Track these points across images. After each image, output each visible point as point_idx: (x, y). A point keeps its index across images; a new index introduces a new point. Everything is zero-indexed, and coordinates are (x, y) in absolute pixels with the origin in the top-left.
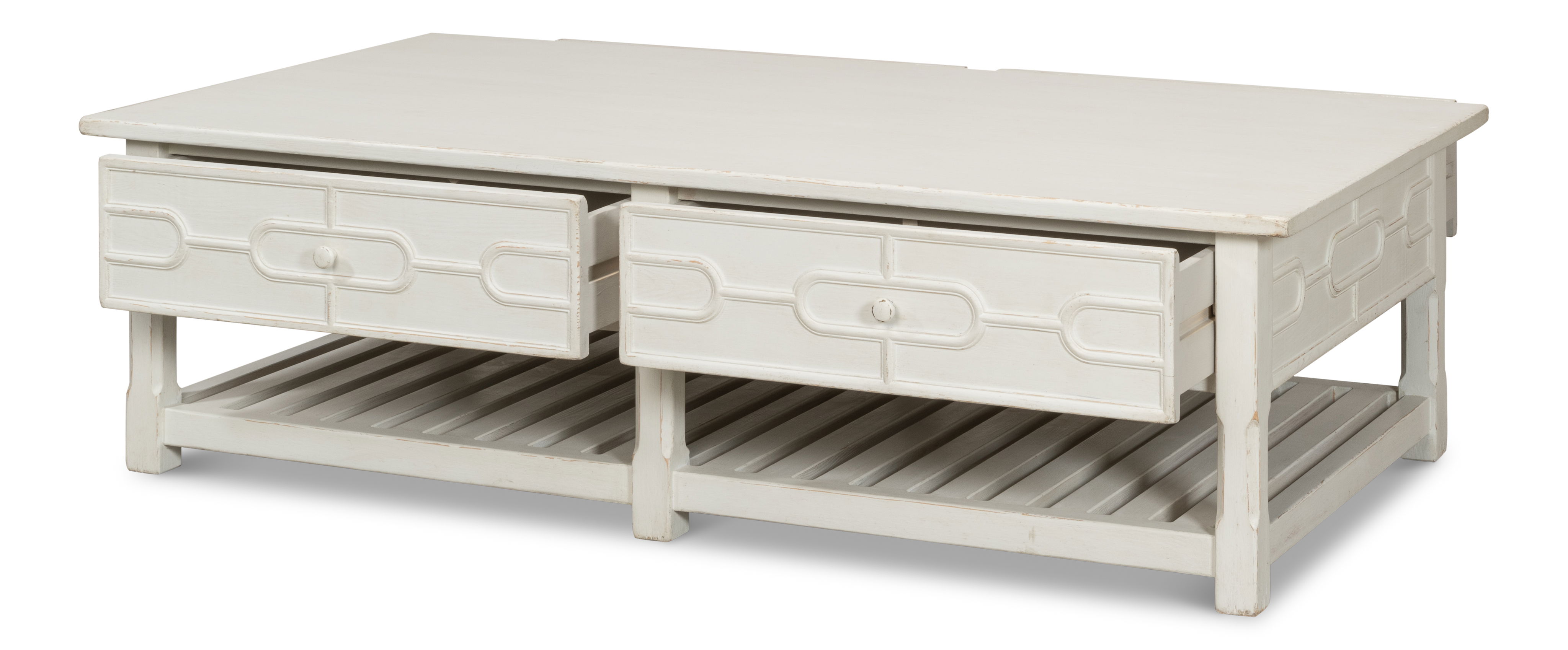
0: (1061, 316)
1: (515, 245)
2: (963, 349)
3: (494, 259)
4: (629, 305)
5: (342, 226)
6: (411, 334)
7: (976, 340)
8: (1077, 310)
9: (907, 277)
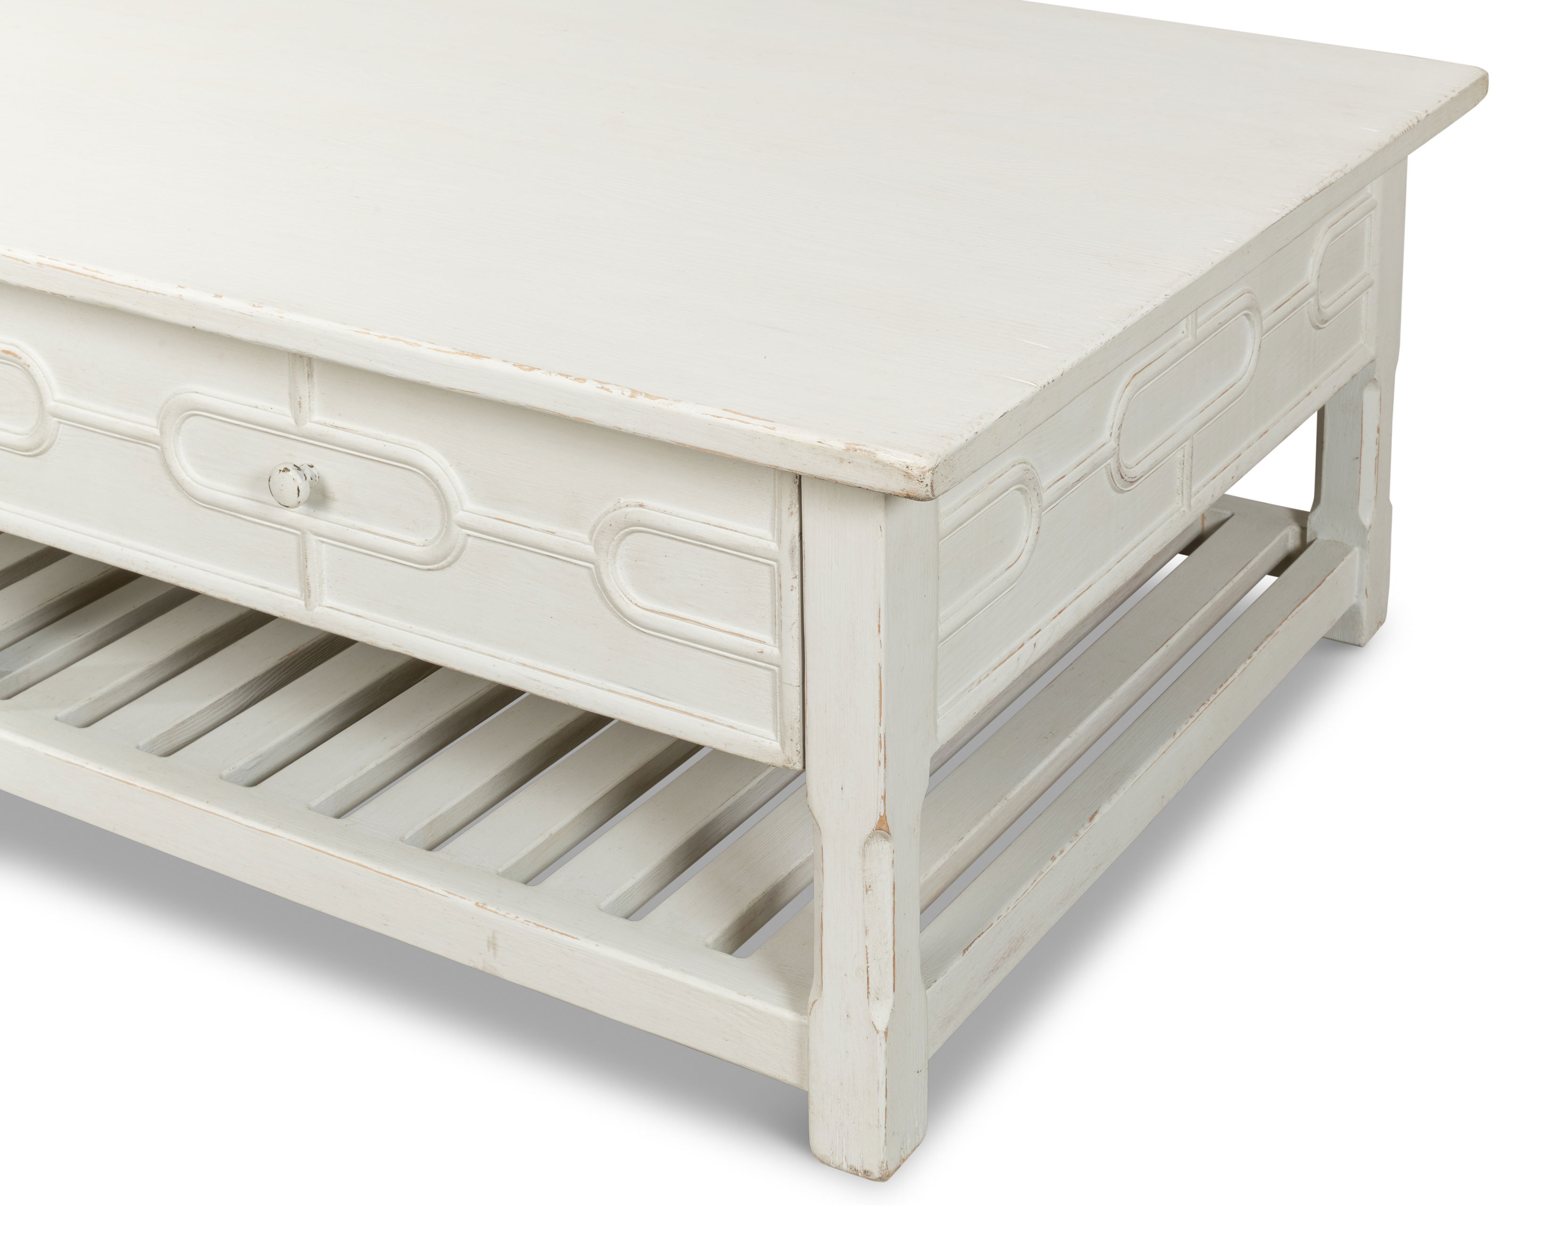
0: (594, 538)
2: (429, 570)
7: (449, 559)
8: (622, 532)
9: (332, 426)
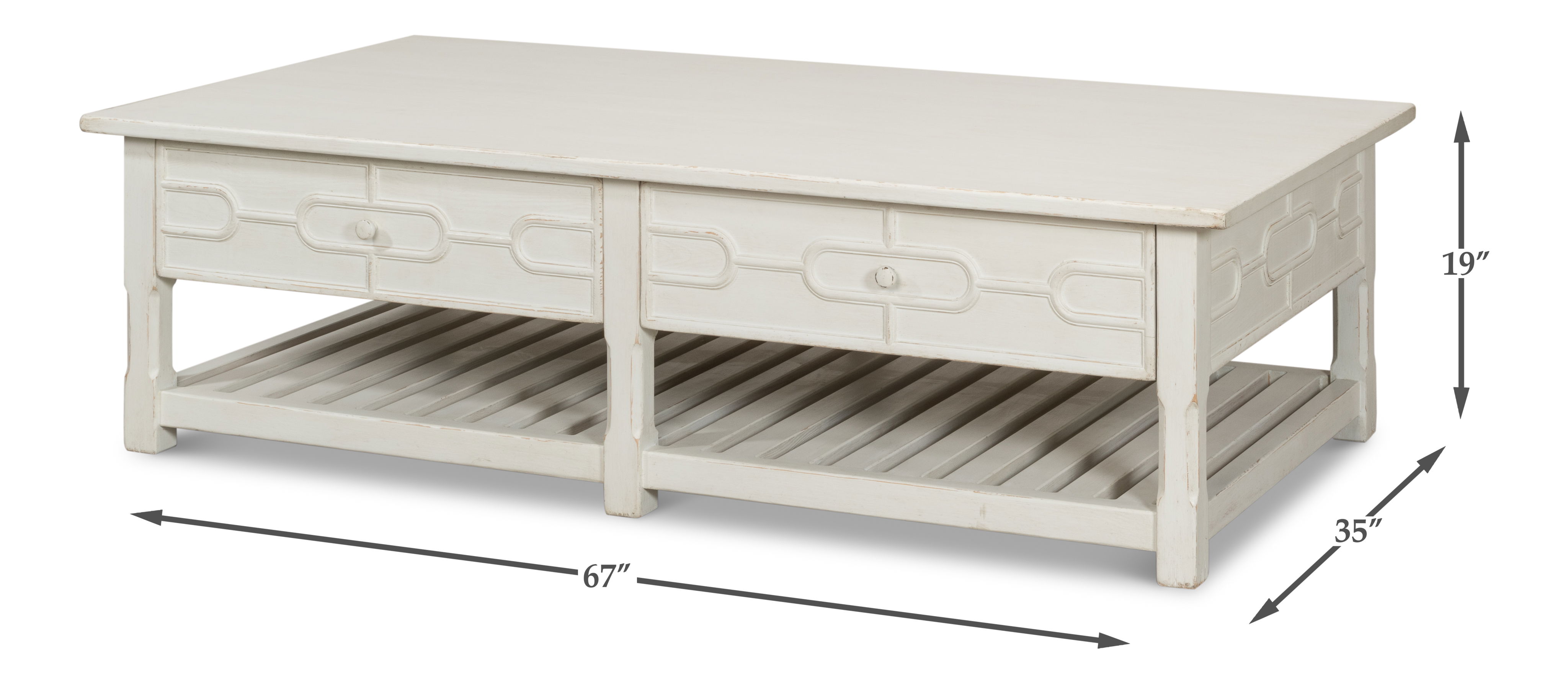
0: (1050, 282)
1: (542, 218)
2: (959, 313)
3: (523, 231)
4: (650, 273)
5: (383, 200)
6: (446, 301)
7: (971, 305)
8: (1065, 276)
9: (908, 246)
